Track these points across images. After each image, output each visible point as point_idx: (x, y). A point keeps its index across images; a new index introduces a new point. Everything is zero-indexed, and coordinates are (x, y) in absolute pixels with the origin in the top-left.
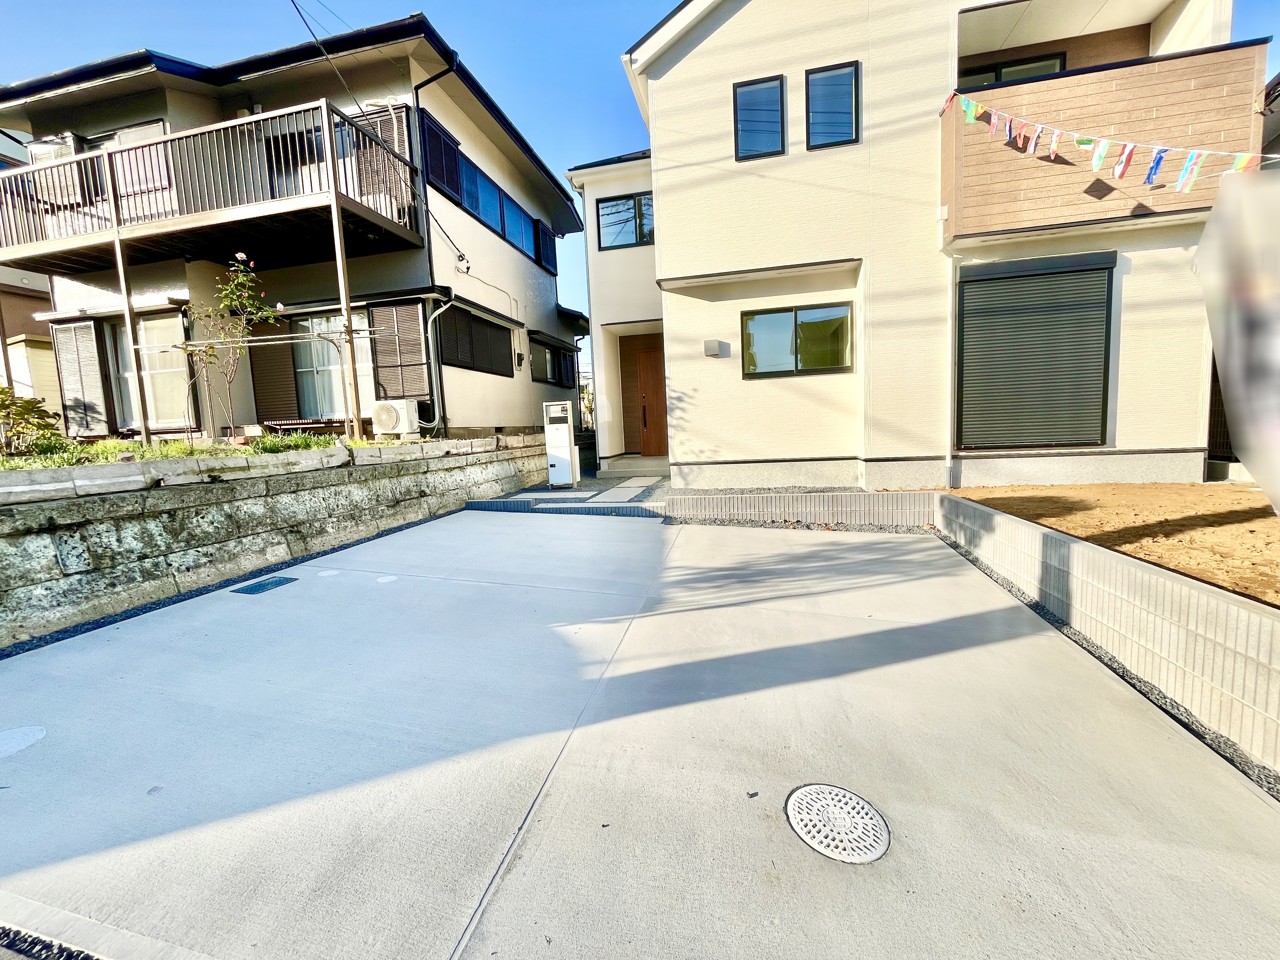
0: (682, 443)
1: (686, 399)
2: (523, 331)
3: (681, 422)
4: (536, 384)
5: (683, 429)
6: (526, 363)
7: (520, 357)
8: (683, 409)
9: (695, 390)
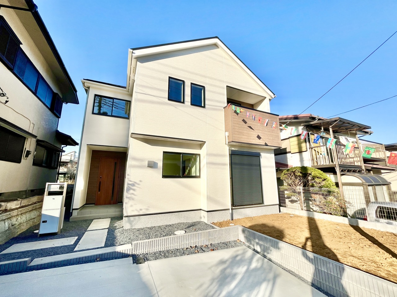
0: (131, 206)
1: (136, 185)
2: (34, 140)
3: (133, 196)
4: (35, 167)
5: (133, 199)
6: (31, 157)
7: (28, 153)
8: (134, 190)
9: (141, 181)
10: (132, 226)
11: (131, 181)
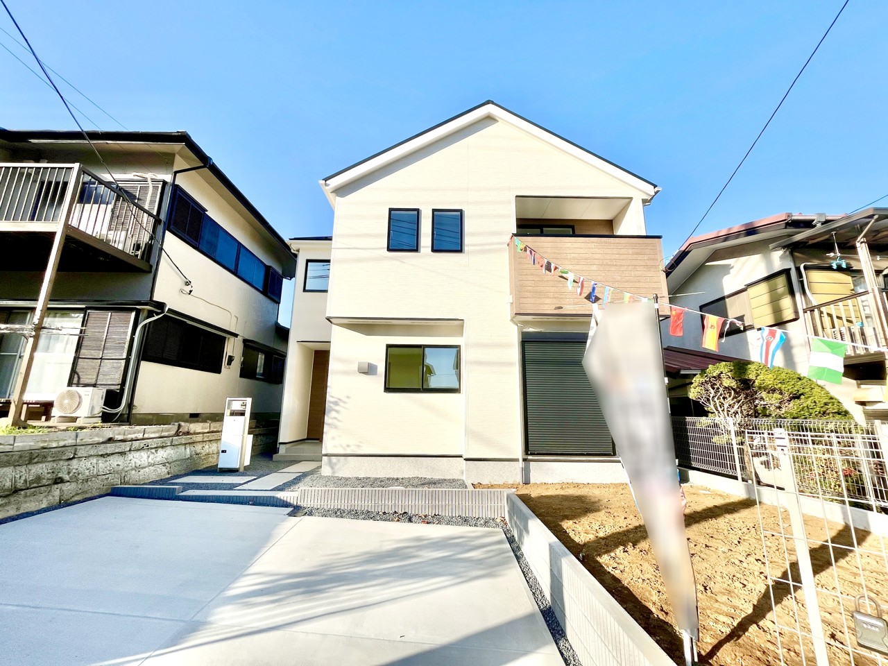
0: (333, 438)
1: (341, 404)
3: (335, 421)
5: (336, 427)
6: (237, 364)
7: (231, 359)
8: (337, 412)
9: (348, 397)
10: (334, 472)
11: (332, 397)
